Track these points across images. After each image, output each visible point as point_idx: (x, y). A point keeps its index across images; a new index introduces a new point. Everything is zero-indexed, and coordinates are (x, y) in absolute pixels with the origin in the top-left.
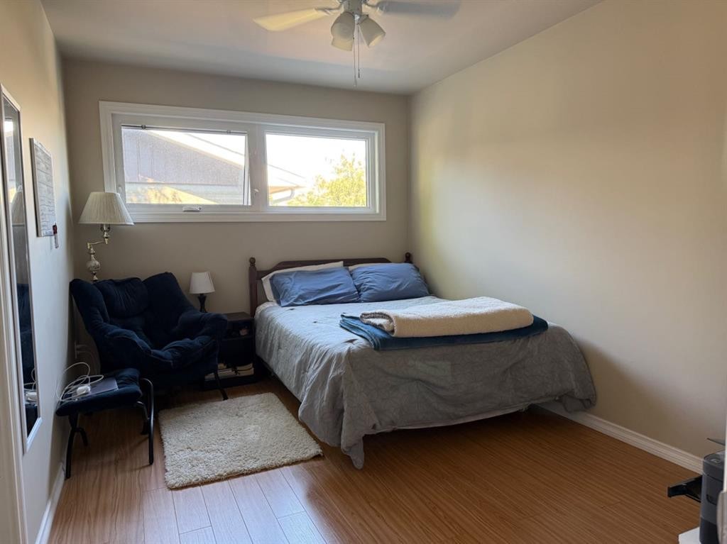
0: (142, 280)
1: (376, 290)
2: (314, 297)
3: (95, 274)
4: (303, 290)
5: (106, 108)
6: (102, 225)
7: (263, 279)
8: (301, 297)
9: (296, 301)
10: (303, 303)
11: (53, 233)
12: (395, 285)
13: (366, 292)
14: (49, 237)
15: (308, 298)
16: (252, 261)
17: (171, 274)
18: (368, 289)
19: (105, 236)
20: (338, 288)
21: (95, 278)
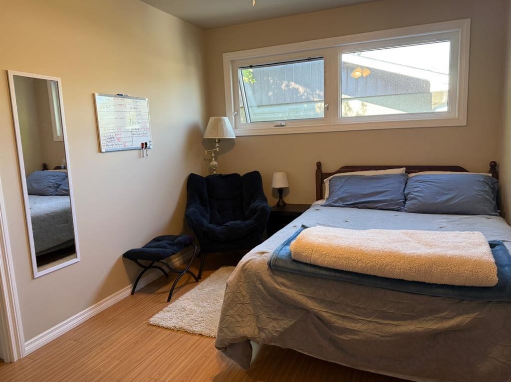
0: (241, 175)
1: (419, 201)
2: (355, 200)
3: (214, 170)
4: (346, 193)
5: (227, 57)
6: (215, 139)
7: (325, 180)
8: (342, 199)
9: (334, 202)
10: (341, 204)
11: (141, 148)
12: (445, 198)
13: (410, 202)
14: (138, 150)
15: (348, 201)
16: (319, 165)
17: (258, 172)
18: (413, 198)
19: (217, 146)
20: (382, 195)
21: (215, 172)
